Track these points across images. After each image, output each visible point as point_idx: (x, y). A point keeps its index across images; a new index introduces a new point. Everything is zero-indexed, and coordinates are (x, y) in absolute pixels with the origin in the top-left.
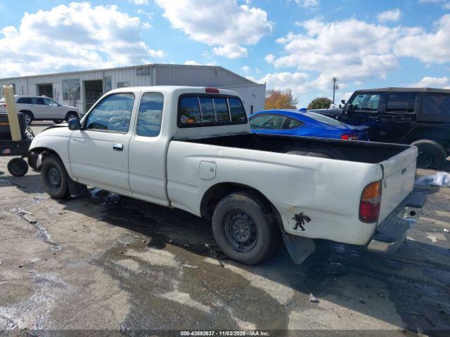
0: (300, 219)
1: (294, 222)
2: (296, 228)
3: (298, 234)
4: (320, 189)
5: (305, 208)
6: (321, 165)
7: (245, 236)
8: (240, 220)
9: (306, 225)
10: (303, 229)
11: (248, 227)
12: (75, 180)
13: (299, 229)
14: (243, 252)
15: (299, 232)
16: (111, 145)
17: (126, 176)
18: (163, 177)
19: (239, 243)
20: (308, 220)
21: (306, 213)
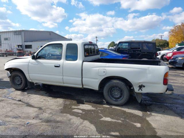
0: (141, 87)
1: (138, 88)
2: (139, 90)
3: (140, 92)
4: (149, 76)
5: (143, 83)
6: (149, 68)
7: (118, 95)
8: (115, 90)
9: (143, 89)
10: (142, 90)
11: (119, 92)
12: (31, 81)
13: (140, 90)
14: (118, 101)
15: (140, 91)
16: (53, 65)
17: (62, 77)
18: (81, 76)
19: (115, 98)
20: (144, 86)
21: (144, 84)
